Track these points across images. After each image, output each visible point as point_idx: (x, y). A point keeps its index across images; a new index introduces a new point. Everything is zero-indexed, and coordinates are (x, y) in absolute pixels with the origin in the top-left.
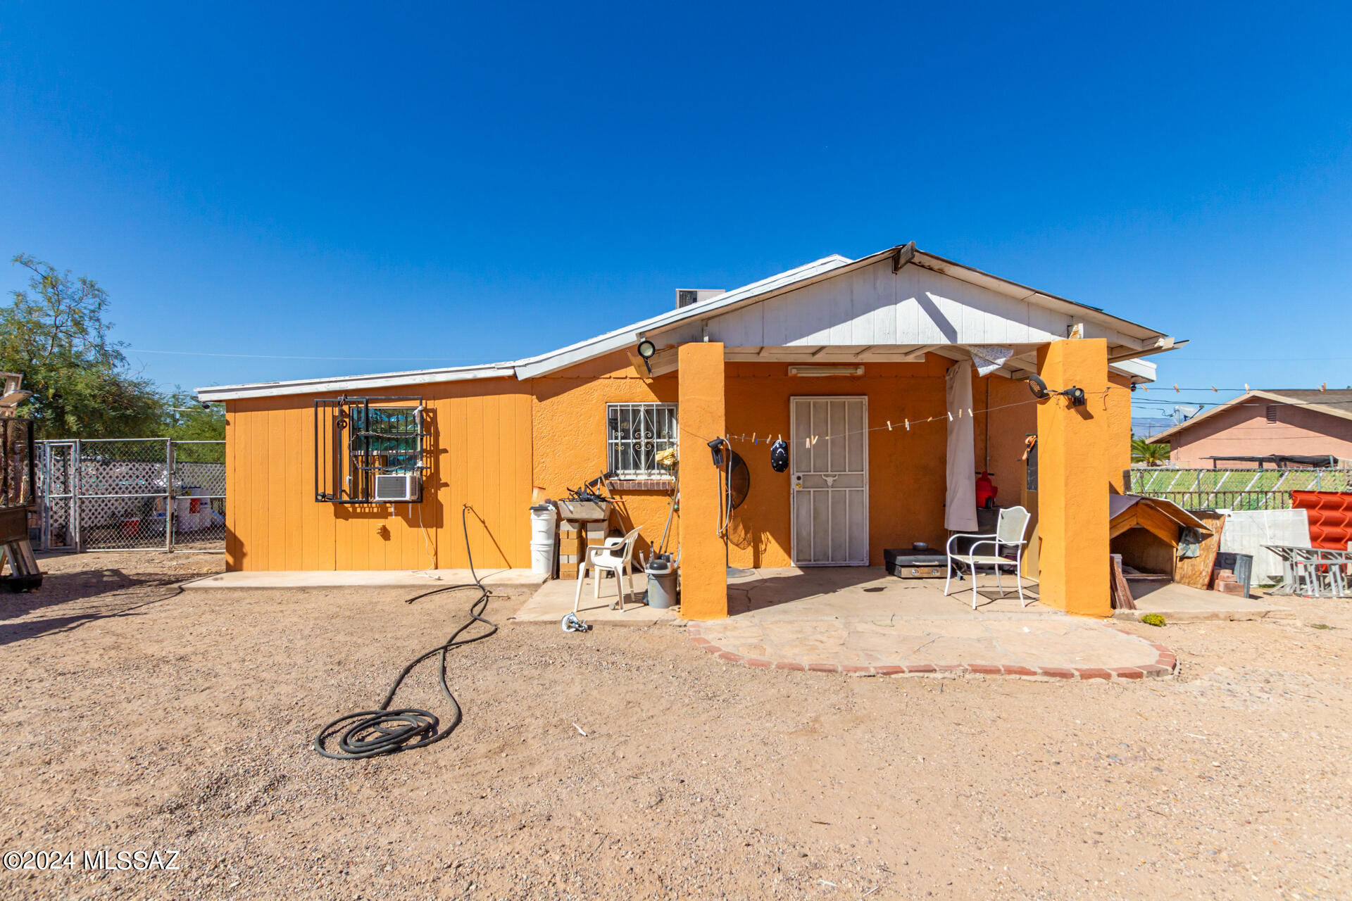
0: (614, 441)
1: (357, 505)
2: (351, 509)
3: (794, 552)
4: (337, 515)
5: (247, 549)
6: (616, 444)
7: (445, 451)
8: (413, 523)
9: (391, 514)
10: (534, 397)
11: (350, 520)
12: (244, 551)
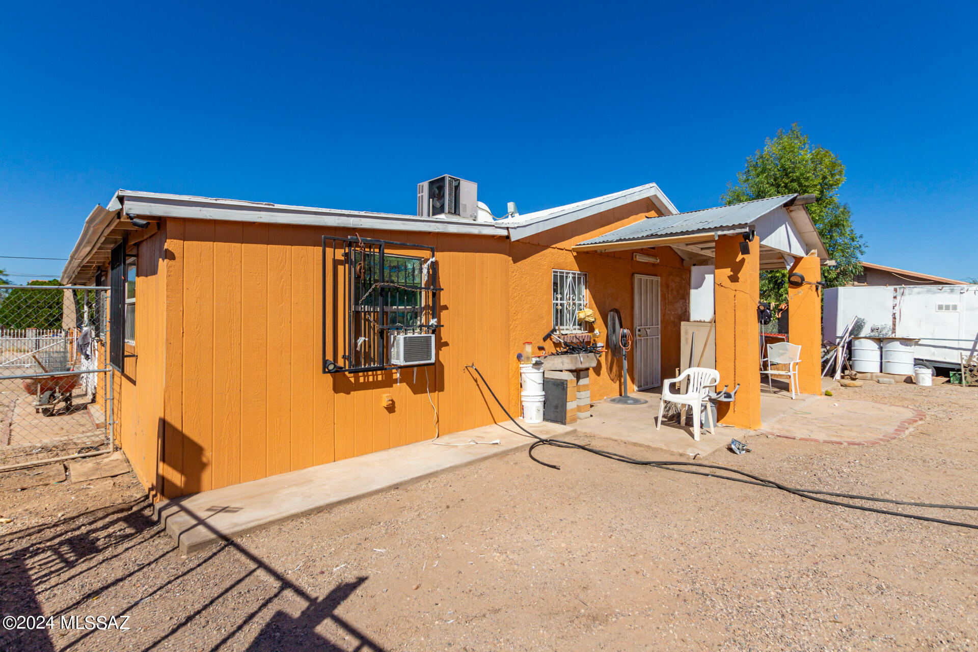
0: (555, 302)
1: (361, 374)
2: (352, 380)
3: (636, 381)
4: (336, 389)
5: (208, 456)
6: (557, 305)
7: (446, 308)
8: (417, 389)
9: (396, 381)
10: (511, 258)
11: (352, 393)
12: (204, 460)
